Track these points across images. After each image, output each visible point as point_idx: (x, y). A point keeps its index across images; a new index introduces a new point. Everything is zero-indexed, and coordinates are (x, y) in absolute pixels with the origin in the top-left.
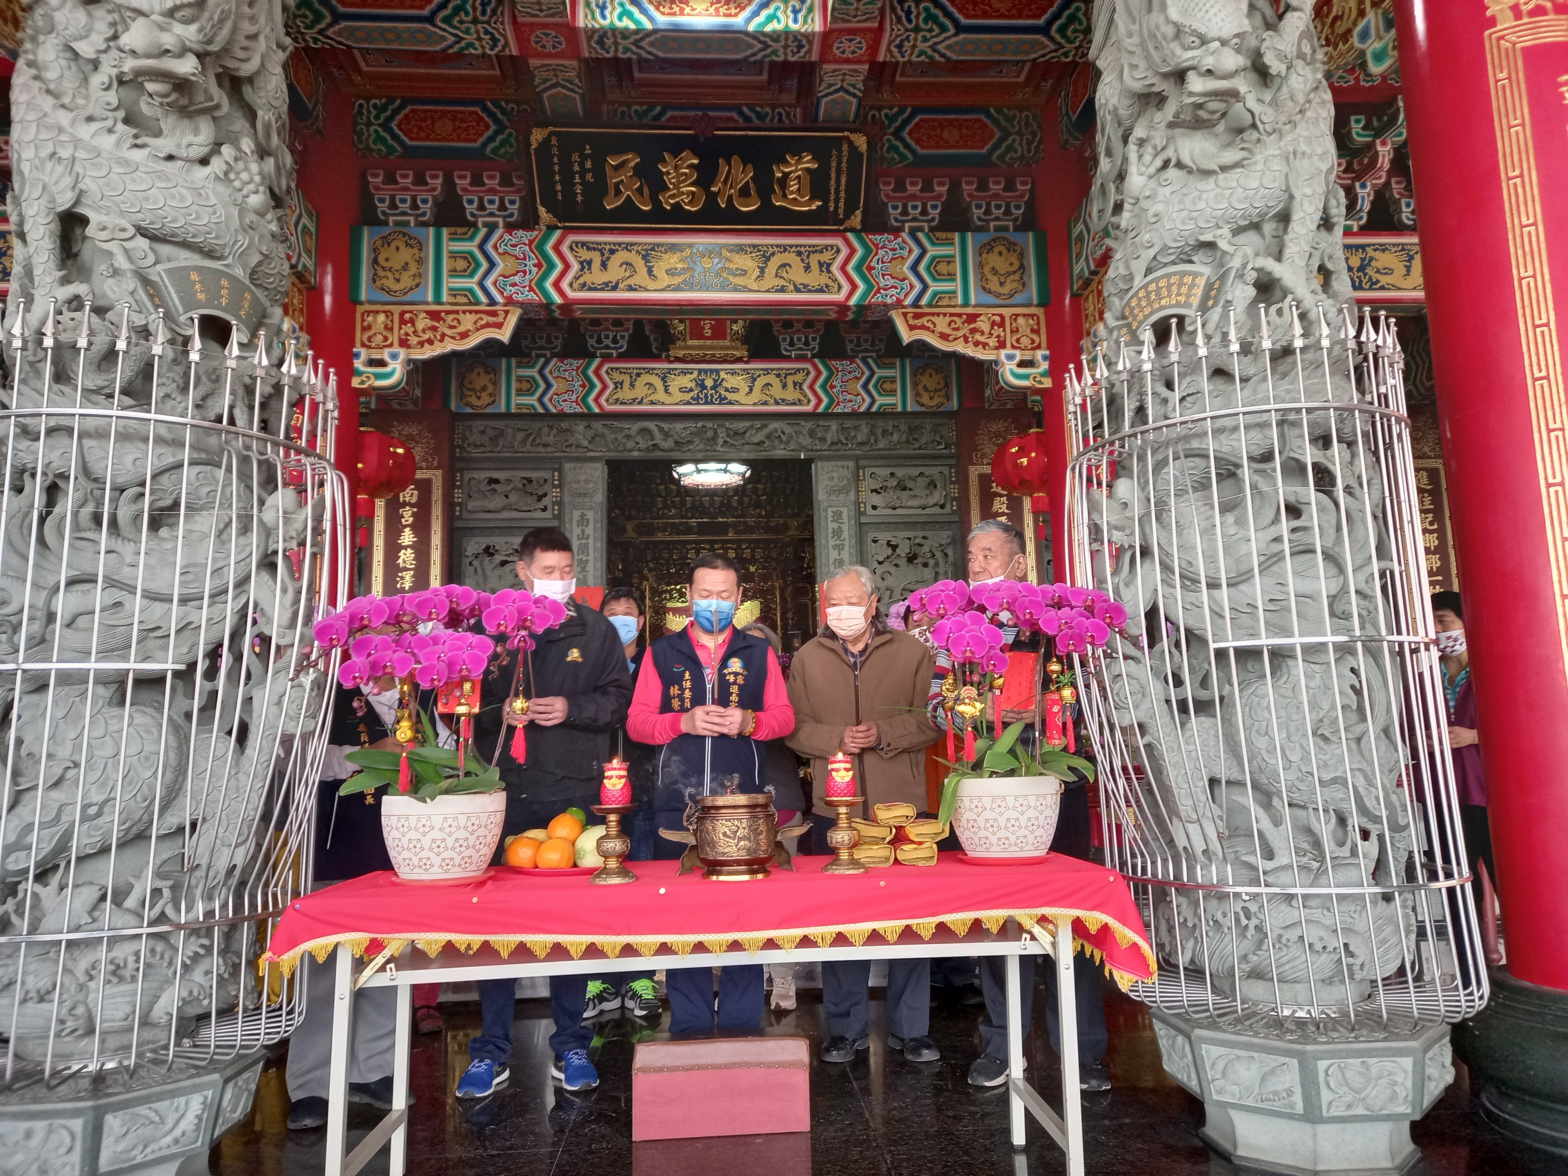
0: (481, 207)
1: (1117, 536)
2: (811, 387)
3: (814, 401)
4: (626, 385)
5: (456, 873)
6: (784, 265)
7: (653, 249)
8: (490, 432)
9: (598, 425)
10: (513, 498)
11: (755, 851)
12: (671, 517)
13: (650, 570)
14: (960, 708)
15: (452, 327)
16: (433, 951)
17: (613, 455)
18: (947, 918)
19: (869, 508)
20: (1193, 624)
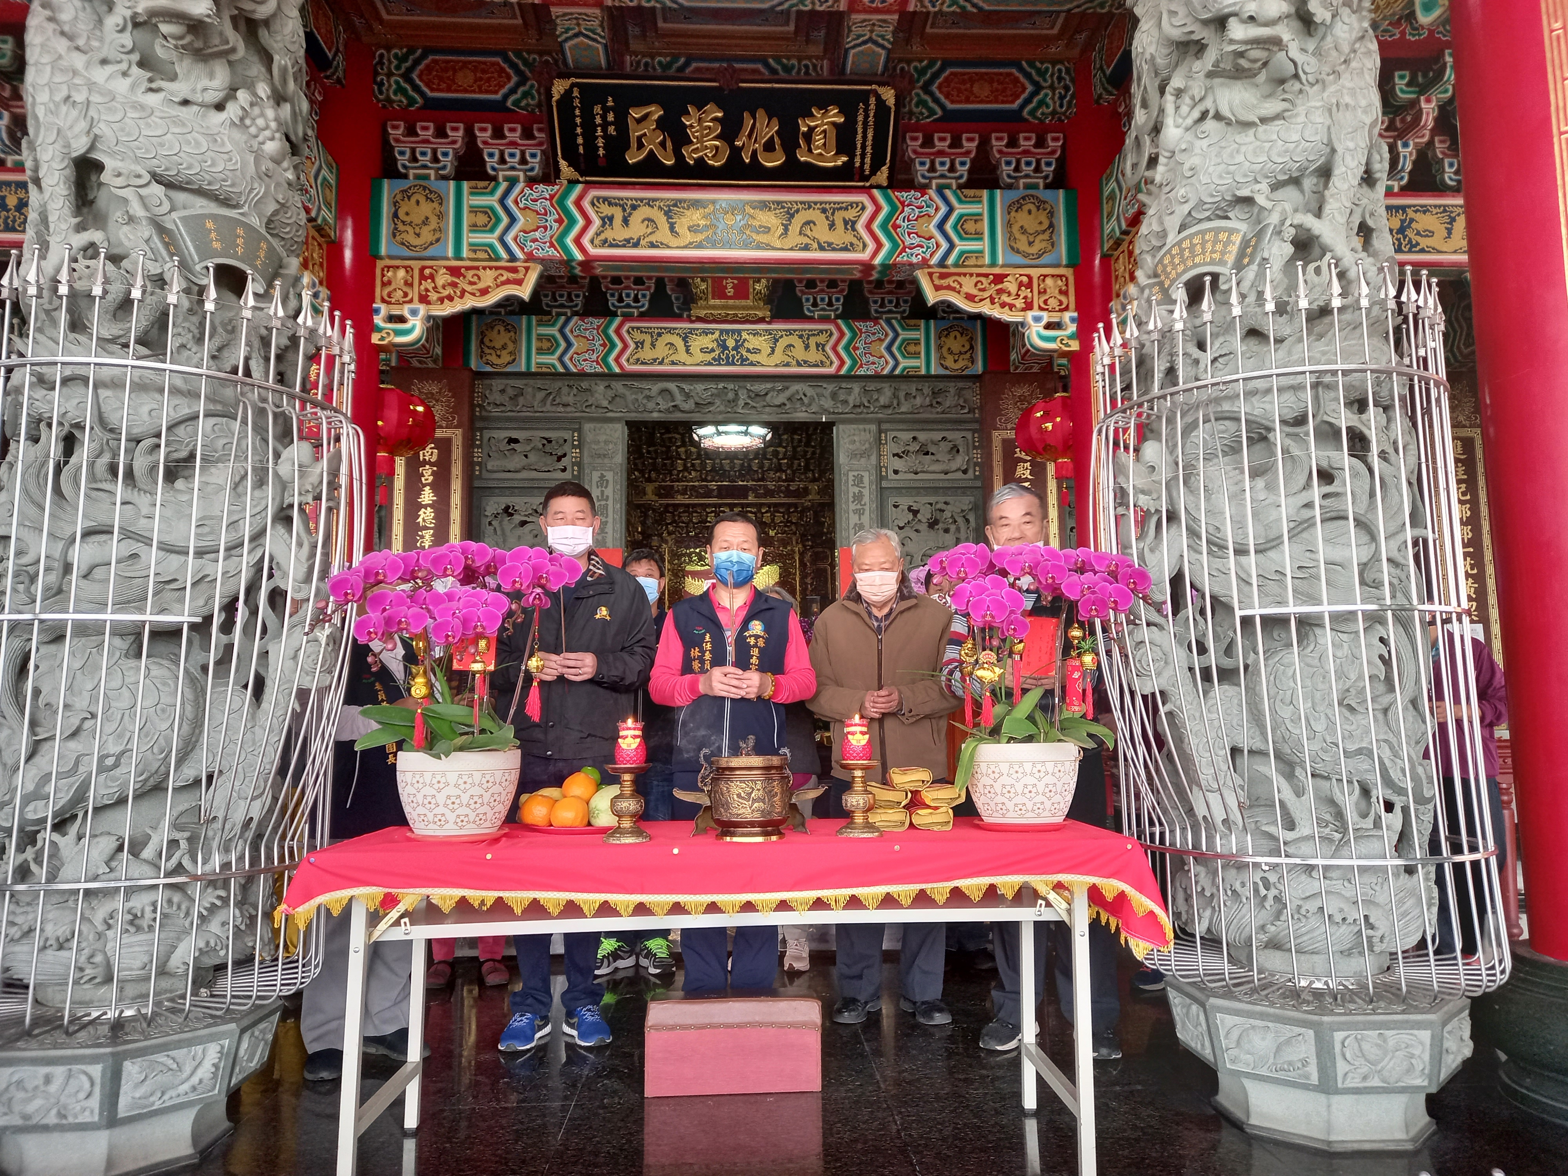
0: (503, 161)
1: (1143, 500)
2: (834, 349)
3: (836, 363)
4: (647, 345)
5: (471, 830)
6: (808, 223)
7: (675, 205)
8: (511, 392)
9: (618, 386)
10: (532, 457)
11: (769, 813)
12: (691, 480)
13: (669, 534)
14: (980, 673)
15: (472, 283)
16: (447, 907)
17: (633, 416)
18: (961, 883)
19: (890, 472)
20: (1219, 591)
